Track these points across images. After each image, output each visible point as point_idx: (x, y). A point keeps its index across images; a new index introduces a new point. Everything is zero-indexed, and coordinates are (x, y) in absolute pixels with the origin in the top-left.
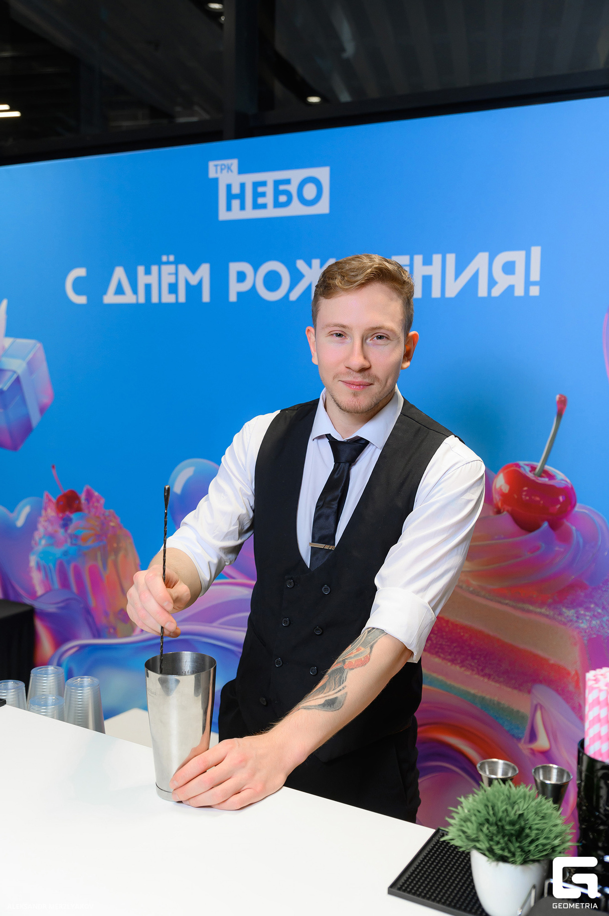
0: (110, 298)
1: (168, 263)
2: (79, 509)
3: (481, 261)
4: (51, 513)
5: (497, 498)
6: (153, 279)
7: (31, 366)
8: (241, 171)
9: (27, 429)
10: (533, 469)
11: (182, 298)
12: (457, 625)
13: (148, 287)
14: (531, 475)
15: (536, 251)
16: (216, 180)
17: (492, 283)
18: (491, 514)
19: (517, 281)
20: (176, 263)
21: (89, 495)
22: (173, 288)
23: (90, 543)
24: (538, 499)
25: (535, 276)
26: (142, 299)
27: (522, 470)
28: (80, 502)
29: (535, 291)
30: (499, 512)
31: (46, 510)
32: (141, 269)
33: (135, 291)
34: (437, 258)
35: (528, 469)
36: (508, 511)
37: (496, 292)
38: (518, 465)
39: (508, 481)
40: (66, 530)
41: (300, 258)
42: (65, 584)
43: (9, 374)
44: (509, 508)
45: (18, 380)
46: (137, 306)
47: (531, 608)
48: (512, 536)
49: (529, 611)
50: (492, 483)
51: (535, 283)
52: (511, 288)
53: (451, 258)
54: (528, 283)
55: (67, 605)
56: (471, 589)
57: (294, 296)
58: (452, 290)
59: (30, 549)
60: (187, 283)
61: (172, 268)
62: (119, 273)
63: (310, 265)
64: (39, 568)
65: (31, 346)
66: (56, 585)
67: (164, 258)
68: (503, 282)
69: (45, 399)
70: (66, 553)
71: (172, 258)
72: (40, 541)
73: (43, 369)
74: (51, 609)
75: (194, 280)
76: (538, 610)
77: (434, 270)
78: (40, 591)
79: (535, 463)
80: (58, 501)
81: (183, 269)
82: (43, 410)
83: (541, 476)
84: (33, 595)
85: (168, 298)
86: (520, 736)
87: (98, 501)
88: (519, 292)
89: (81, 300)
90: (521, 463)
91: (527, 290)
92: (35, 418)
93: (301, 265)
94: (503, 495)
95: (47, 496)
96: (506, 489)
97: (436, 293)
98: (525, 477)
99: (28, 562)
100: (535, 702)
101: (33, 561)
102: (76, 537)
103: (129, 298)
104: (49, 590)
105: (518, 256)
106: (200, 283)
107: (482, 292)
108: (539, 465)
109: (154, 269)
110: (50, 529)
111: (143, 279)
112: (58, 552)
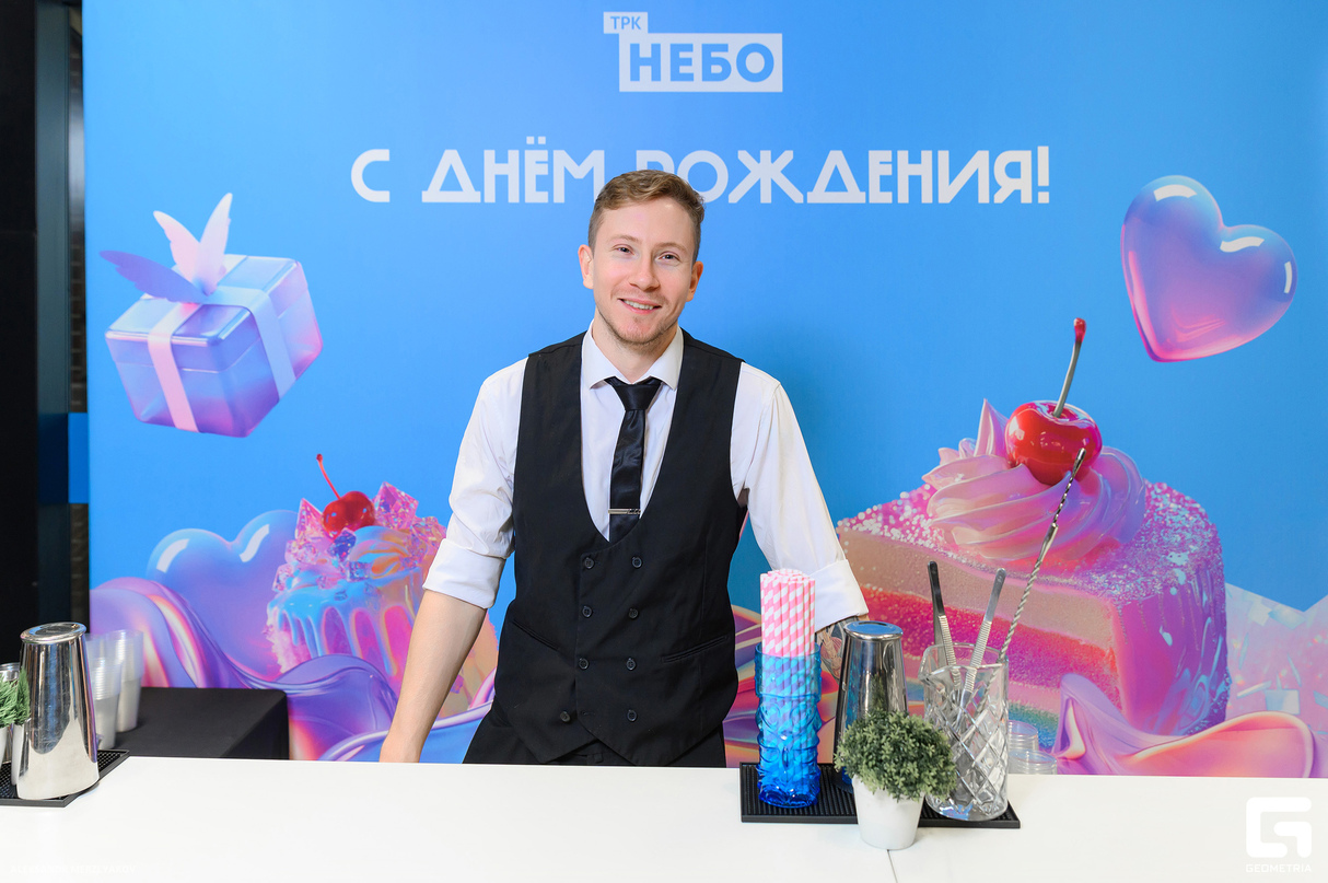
0: (433, 194)
1: (536, 147)
2: (369, 522)
3: (980, 160)
4: (314, 532)
5: (1010, 447)
6: (510, 169)
7: (278, 300)
8: (652, 30)
9: (268, 399)
10: (1051, 408)
11: (559, 197)
12: (967, 615)
13: (502, 181)
14: (1049, 416)
15: (1043, 152)
16: (616, 37)
17: (994, 187)
18: (1004, 467)
19: (1024, 185)
20: (550, 147)
21: (389, 498)
22: (544, 183)
23: (388, 574)
24: (1059, 444)
25: (1044, 180)
26: (490, 197)
27: (1038, 411)
28: (372, 509)
29: (1044, 198)
30: (1013, 465)
31: (303, 528)
32: (489, 155)
33: (478, 184)
34: (927, 155)
35: (1045, 409)
36: (1024, 463)
37: (1000, 198)
38: (1033, 405)
39: (1023, 426)
40: (342, 558)
41: (742, 149)
42: (338, 643)
43: (232, 313)
44: (1026, 459)
45: (251, 320)
46: (482, 206)
47: (1056, 579)
48: (1031, 493)
49: (1054, 584)
50: (1005, 428)
51: (1044, 189)
52: (1017, 194)
53: (944, 156)
54: (1036, 189)
55: (342, 680)
56: (983, 566)
57: (734, 197)
58: (948, 193)
59: (270, 596)
60: (567, 174)
61: (543, 155)
62: (451, 159)
63: (758, 159)
64: (285, 626)
65: (281, 269)
66: (321, 649)
67: (530, 140)
68: (1008, 186)
69: (306, 351)
70: (341, 595)
71: (542, 140)
72: (290, 579)
73: (303, 306)
74: (310, 691)
75: (579, 172)
76: (1065, 581)
77: (924, 169)
78: (285, 664)
79: (1054, 402)
80: (327, 513)
81: (562, 159)
82: (299, 369)
83: (1062, 417)
84: (274, 671)
85: (535, 197)
86: (1050, 744)
87: (406, 505)
88: (1026, 198)
89: (383, 197)
90: (1037, 403)
91: (1035, 197)
92: (284, 381)
93: (744, 157)
94: (1017, 443)
95: (306, 505)
96: (1021, 435)
97: (927, 198)
98: (1042, 418)
99: (266, 617)
100: (1066, 697)
101: (273, 616)
102: (363, 566)
103: (468, 195)
104: (304, 659)
105: (1023, 157)
106: (591, 174)
107: (983, 197)
108: (1058, 403)
109: (513, 155)
110: (310, 559)
111: (491, 168)
112: (326, 596)
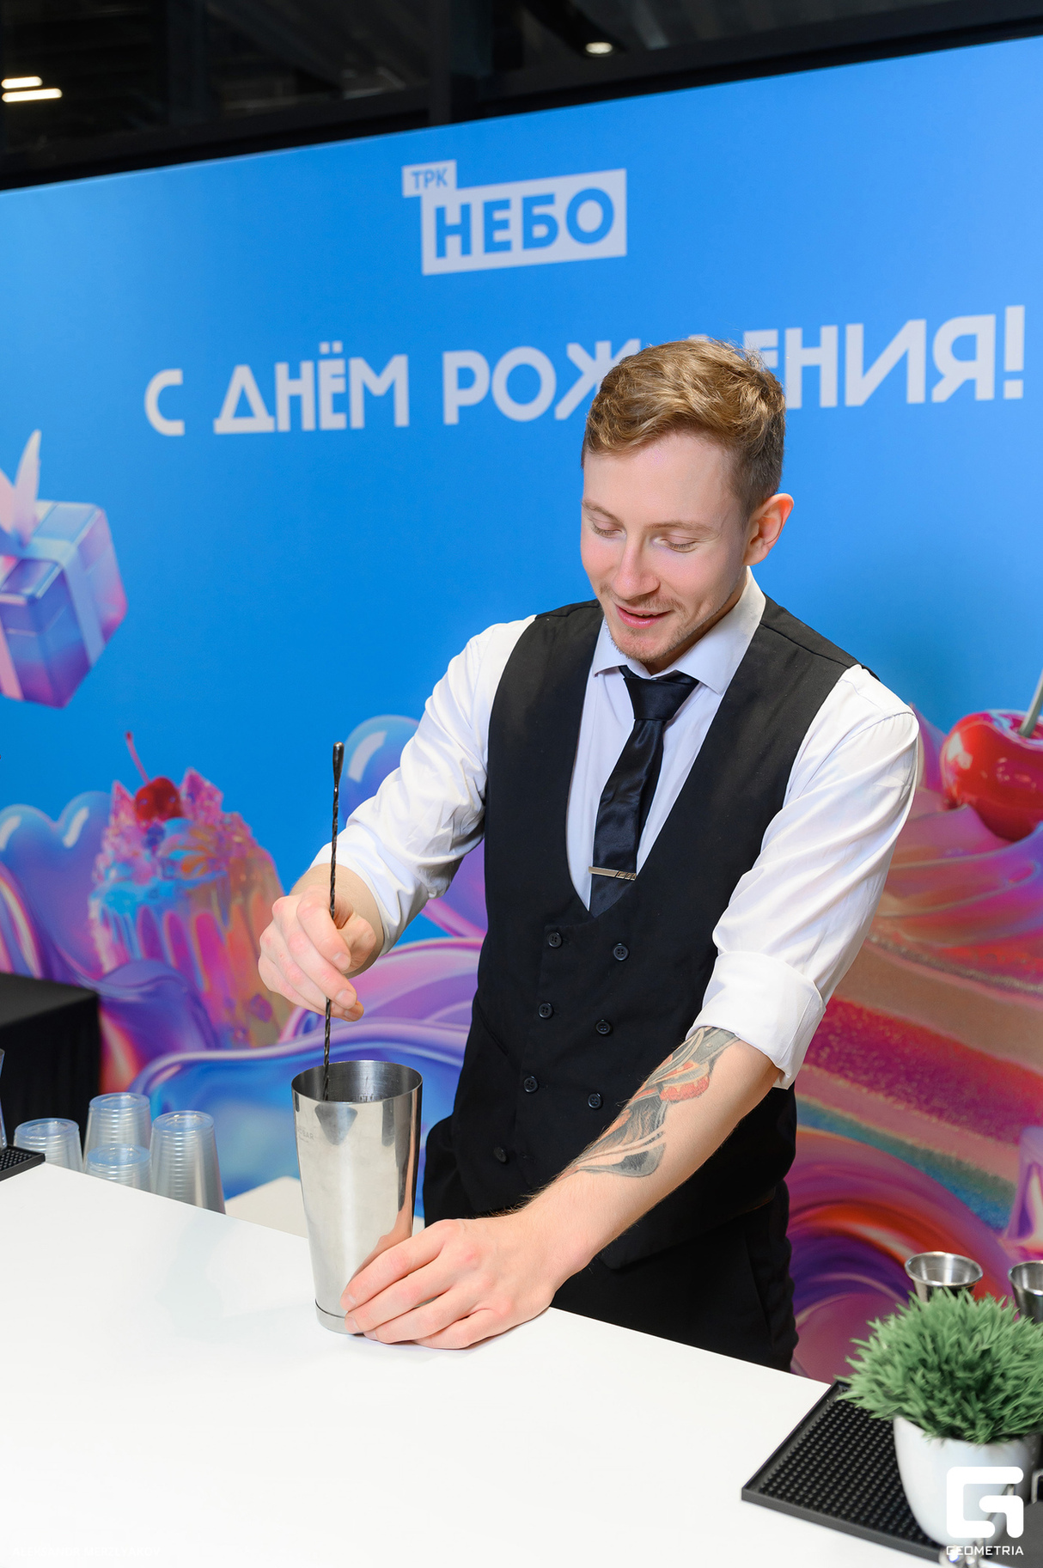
0: (227, 423)
1: (331, 356)
2: (176, 813)
3: (911, 335)
4: (127, 820)
5: (948, 779)
6: (304, 387)
7: (85, 553)
8: (463, 182)
9: (79, 667)
10: (1016, 723)
11: (358, 421)
12: (878, 1018)
13: (295, 402)
14: (1012, 735)
15: (1015, 316)
16: (418, 200)
17: (933, 376)
18: (939, 808)
19: (981, 372)
20: (346, 355)
21: (195, 787)
22: (341, 403)
23: (197, 875)
24: (1026, 779)
25: (1014, 361)
26: (284, 425)
27: (995, 726)
28: (178, 800)
29: (1014, 390)
30: (953, 805)
31: (116, 815)
32: (282, 370)
33: (271, 409)
34: (829, 334)
35: (1006, 724)
36: (970, 803)
37: (942, 393)
38: (987, 717)
39: (970, 747)
40: (154, 851)
41: (574, 341)
42: (153, 949)
43: (45, 568)
44: (973, 798)
45: (62, 578)
46: (275, 436)
47: (1017, 984)
48: (979, 849)
49: (1013, 991)
50: (941, 748)
51: (1014, 375)
52: (969, 386)
53: (855, 333)
54: (1001, 376)
55: (157, 989)
56: (904, 950)
57: (564, 411)
58: (860, 390)
59: (89, 887)
60: (367, 392)
61: (337, 366)
62: (243, 378)
63: (592, 353)
64: (106, 921)
65: (85, 516)
66: (138, 953)
67: (324, 348)
68: (954, 374)
69: (112, 612)
70: (154, 894)
71: (338, 347)
72: (108, 872)
73: (107, 558)
74: (130, 996)
75: (379, 387)
76: (1031, 988)
77: (824, 356)
78: (108, 963)
79: (1019, 713)
80: (138, 799)
81: (359, 367)
82: (107, 632)
83: (1032, 737)
84: (96, 971)
85: (333, 421)
86: (1001, 1223)
87: (211, 797)
88: (985, 392)
89: (174, 428)
90: (994, 713)
91: (999, 389)
92: (95, 648)
93: (575, 352)
94: (960, 773)
95: (119, 788)
96: (966, 761)
97: (828, 399)
98: (1001, 739)
99: (86, 910)
100: (1028, 1161)
101: (95, 908)
102: (172, 863)
103: (260, 423)
104: (124, 961)
105: (981, 326)
106: (391, 391)
107: (915, 393)
108: (1027, 716)
109: (307, 367)
110: (125, 850)
111: (285, 387)
112: (139, 891)
